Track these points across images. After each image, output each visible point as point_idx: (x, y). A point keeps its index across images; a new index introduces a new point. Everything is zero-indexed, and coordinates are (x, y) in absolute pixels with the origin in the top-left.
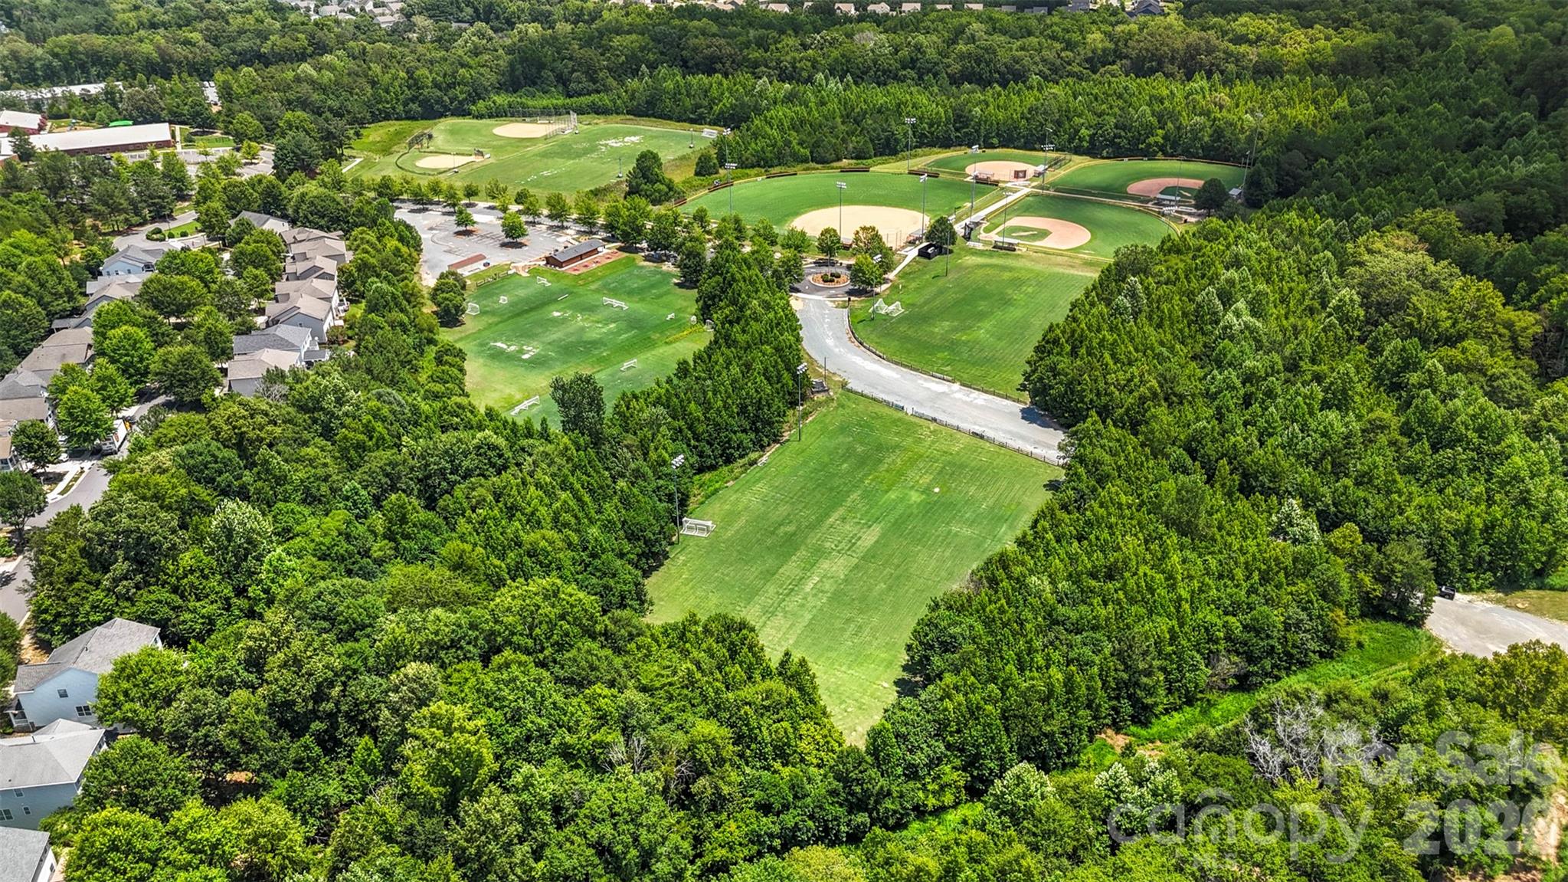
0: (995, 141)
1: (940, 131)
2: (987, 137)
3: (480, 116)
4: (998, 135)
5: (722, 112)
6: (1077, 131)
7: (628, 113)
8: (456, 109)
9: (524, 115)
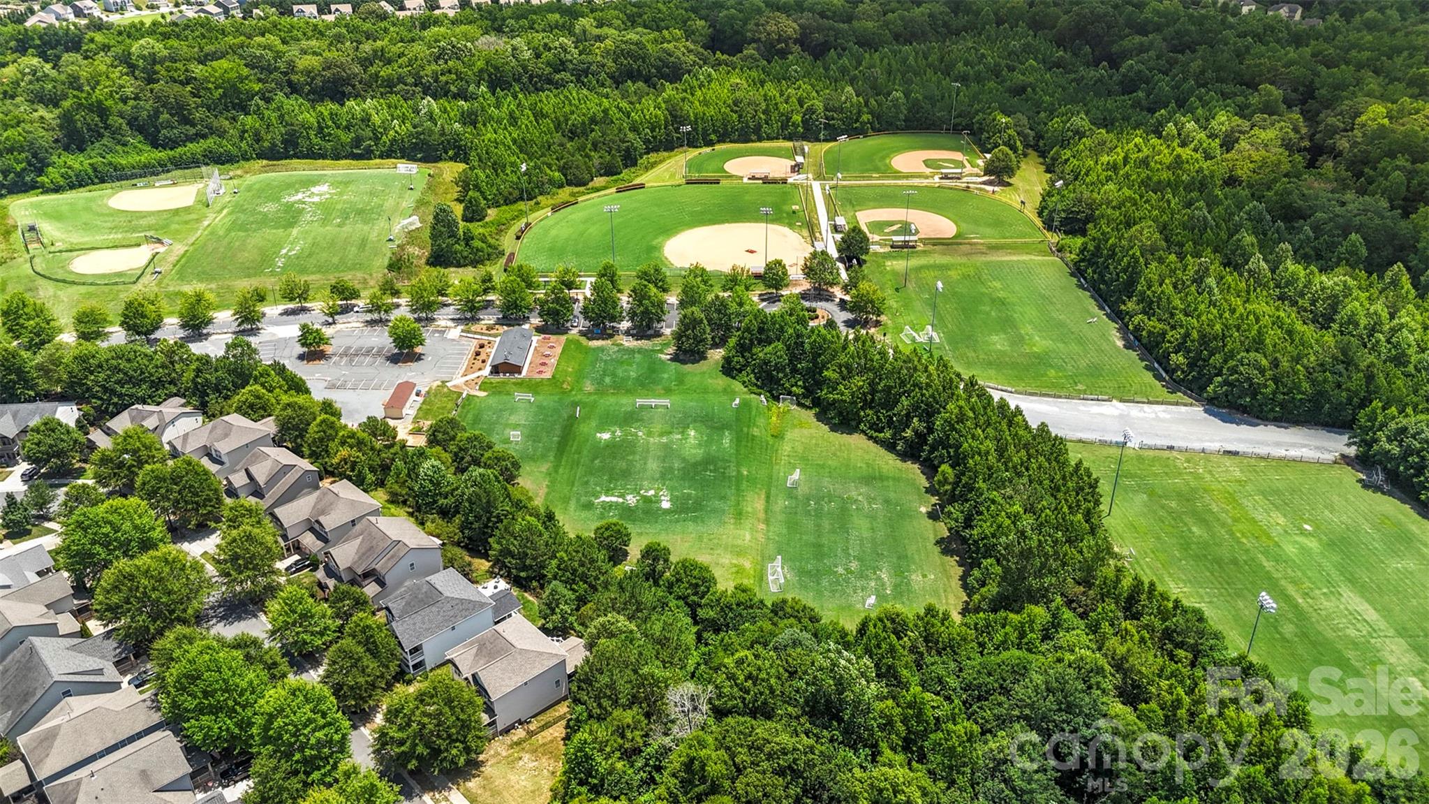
0: (713, 137)
1: (661, 133)
2: (705, 134)
3: (57, 189)
4: (715, 132)
5: (394, 141)
6: (789, 119)
7: (260, 157)
8: (15, 184)
9: (120, 179)
